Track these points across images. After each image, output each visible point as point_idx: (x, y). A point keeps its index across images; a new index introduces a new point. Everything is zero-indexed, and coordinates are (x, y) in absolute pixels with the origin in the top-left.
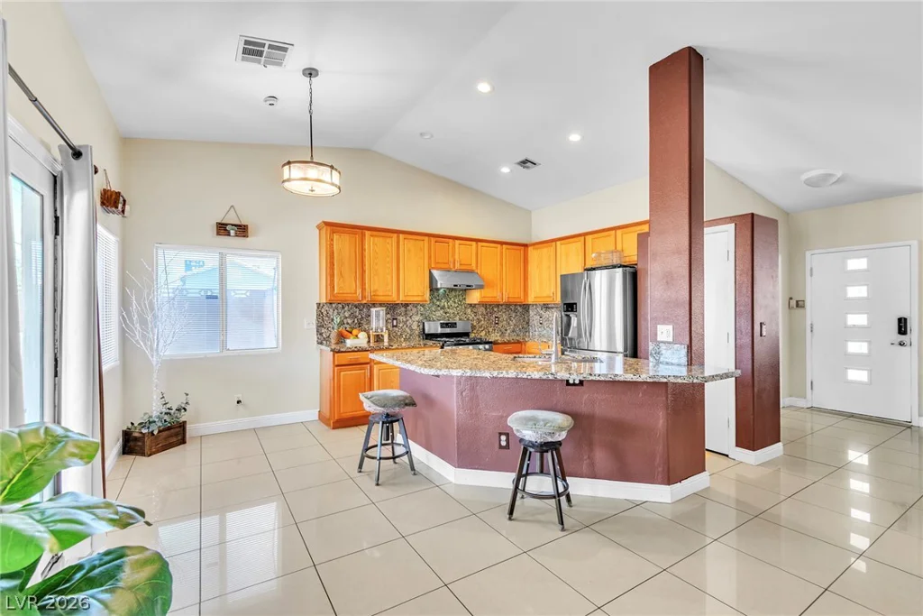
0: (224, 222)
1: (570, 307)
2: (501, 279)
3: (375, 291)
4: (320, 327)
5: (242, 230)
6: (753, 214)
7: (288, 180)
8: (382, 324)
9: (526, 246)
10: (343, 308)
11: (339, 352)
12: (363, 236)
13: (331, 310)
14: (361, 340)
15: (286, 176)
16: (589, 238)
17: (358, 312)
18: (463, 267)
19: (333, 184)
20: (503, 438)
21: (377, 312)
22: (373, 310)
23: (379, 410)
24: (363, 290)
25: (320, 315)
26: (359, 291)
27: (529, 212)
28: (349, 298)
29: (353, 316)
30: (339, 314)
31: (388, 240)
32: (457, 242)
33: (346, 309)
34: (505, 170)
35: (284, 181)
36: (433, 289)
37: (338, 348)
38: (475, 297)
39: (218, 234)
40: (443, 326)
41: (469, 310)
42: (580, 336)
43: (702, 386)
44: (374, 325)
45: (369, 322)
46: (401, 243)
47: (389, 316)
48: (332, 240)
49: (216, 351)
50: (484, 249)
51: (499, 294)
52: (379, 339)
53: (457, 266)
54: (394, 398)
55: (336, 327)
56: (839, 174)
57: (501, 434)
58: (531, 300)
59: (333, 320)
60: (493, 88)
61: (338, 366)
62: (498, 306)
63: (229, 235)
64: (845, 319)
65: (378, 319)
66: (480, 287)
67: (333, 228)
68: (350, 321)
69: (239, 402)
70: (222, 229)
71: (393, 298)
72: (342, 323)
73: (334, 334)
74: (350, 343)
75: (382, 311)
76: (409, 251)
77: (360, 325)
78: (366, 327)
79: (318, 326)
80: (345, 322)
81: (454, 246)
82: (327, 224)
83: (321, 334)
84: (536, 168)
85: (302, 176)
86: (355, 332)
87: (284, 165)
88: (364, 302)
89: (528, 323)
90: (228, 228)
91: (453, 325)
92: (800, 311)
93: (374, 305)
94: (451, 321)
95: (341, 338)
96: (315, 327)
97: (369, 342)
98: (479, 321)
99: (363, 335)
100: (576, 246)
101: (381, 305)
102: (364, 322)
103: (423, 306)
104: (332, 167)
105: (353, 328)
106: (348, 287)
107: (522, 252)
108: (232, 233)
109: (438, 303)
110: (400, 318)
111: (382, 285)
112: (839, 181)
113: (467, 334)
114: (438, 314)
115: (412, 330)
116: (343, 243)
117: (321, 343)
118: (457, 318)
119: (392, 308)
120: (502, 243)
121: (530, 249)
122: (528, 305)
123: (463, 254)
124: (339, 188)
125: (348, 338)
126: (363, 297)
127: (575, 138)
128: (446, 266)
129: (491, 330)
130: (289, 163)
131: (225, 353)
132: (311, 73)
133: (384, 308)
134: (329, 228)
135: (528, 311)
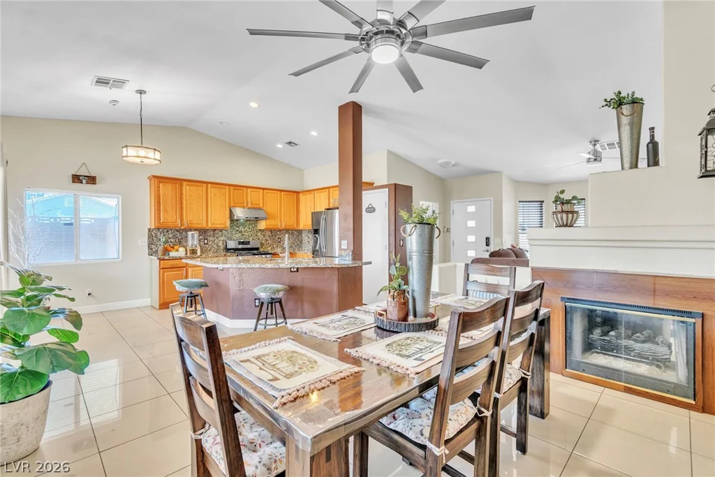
0: (77, 174)
1: (316, 231)
2: (280, 214)
3: (190, 221)
4: (150, 244)
5: (92, 180)
6: (395, 184)
7: (127, 156)
8: (196, 242)
9: (298, 193)
10: (168, 231)
11: (164, 260)
12: (181, 186)
13: (159, 233)
14: (181, 252)
15: (125, 154)
16: (331, 190)
17: (179, 235)
18: (253, 206)
19: (155, 159)
20: (257, 301)
21: (193, 235)
22: (190, 233)
23: (186, 289)
24: (182, 220)
25: (150, 236)
26: (179, 221)
27: (301, 171)
28: (171, 225)
29: (174, 237)
30: (164, 235)
31: (200, 188)
32: (249, 190)
33: (170, 232)
34: (280, 146)
35: (123, 157)
36: (232, 220)
37: (162, 257)
38: (262, 225)
39: (73, 182)
40: (240, 243)
41: (259, 234)
42: (320, 248)
43: (361, 267)
44: (190, 243)
45: (187, 241)
46: (209, 190)
47: (201, 237)
48: (159, 187)
49: (72, 261)
50: (269, 194)
51: (279, 223)
52: (194, 252)
53: (250, 205)
54: (194, 283)
55: (162, 244)
56: (453, 163)
57: (256, 299)
58: (301, 227)
59: (160, 240)
60: (259, 106)
61: (162, 269)
62: (280, 231)
63: (82, 183)
64: (467, 238)
65: (193, 240)
66: (266, 219)
67: (160, 179)
68: (172, 240)
69: (89, 294)
70: (76, 179)
71: (204, 225)
72: (166, 242)
73: (160, 249)
74: (173, 254)
75: (196, 234)
76: (215, 195)
77: (180, 243)
78: (185, 244)
79: (149, 244)
80: (169, 241)
81: (247, 192)
82: (155, 177)
83: (151, 249)
84: (297, 147)
85: (136, 155)
86: (176, 247)
87: (123, 147)
88: (182, 228)
89: (301, 242)
90: (81, 178)
91: (248, 243)
92: (448, 234)
93: (190, 230)
94: (246, 240)
95: (166, 251)
96: (147, 244)
97: (186, 253)
98: (267, 240)
99: (182, 250)
100: (324, 195)
101: (195, 230)
102: (183, 241)
103: (226, 230)
104: (155, 150)
105: (175, 245)
106: (170, 218)
107: (295, 196)
108: (84, 181)
109: (237, 229)
110: (210, 239)
111: (195, 216)
112: (454, 165)
113: (257, 249)
114: (237, 236)
115: (218, 246)
116: (166, 190)
117: (152, 255)
118: (251, 239)
119: (203, 232)
120: (281, 191)
121: (301, 194)
122: (302, 230)
123: (252, 197)
124: (160, 161)
125: (172, 251)
126: (182, 225)
127: (314, 133)
128: (242, 205)
129: (275, 246)
130: (126, 146)
131: (79, 262)
132: (141, 92)
133: (197, 232)
134: (156, 180)
135: (301, 234)
